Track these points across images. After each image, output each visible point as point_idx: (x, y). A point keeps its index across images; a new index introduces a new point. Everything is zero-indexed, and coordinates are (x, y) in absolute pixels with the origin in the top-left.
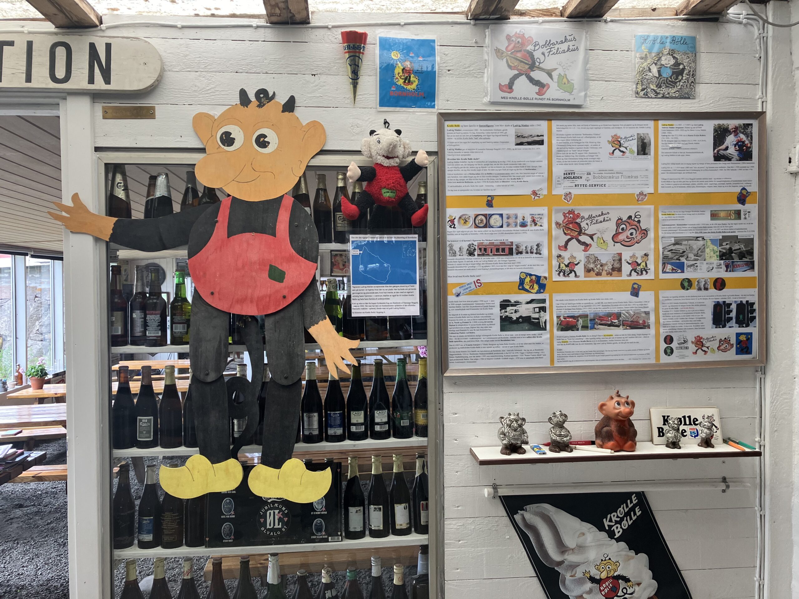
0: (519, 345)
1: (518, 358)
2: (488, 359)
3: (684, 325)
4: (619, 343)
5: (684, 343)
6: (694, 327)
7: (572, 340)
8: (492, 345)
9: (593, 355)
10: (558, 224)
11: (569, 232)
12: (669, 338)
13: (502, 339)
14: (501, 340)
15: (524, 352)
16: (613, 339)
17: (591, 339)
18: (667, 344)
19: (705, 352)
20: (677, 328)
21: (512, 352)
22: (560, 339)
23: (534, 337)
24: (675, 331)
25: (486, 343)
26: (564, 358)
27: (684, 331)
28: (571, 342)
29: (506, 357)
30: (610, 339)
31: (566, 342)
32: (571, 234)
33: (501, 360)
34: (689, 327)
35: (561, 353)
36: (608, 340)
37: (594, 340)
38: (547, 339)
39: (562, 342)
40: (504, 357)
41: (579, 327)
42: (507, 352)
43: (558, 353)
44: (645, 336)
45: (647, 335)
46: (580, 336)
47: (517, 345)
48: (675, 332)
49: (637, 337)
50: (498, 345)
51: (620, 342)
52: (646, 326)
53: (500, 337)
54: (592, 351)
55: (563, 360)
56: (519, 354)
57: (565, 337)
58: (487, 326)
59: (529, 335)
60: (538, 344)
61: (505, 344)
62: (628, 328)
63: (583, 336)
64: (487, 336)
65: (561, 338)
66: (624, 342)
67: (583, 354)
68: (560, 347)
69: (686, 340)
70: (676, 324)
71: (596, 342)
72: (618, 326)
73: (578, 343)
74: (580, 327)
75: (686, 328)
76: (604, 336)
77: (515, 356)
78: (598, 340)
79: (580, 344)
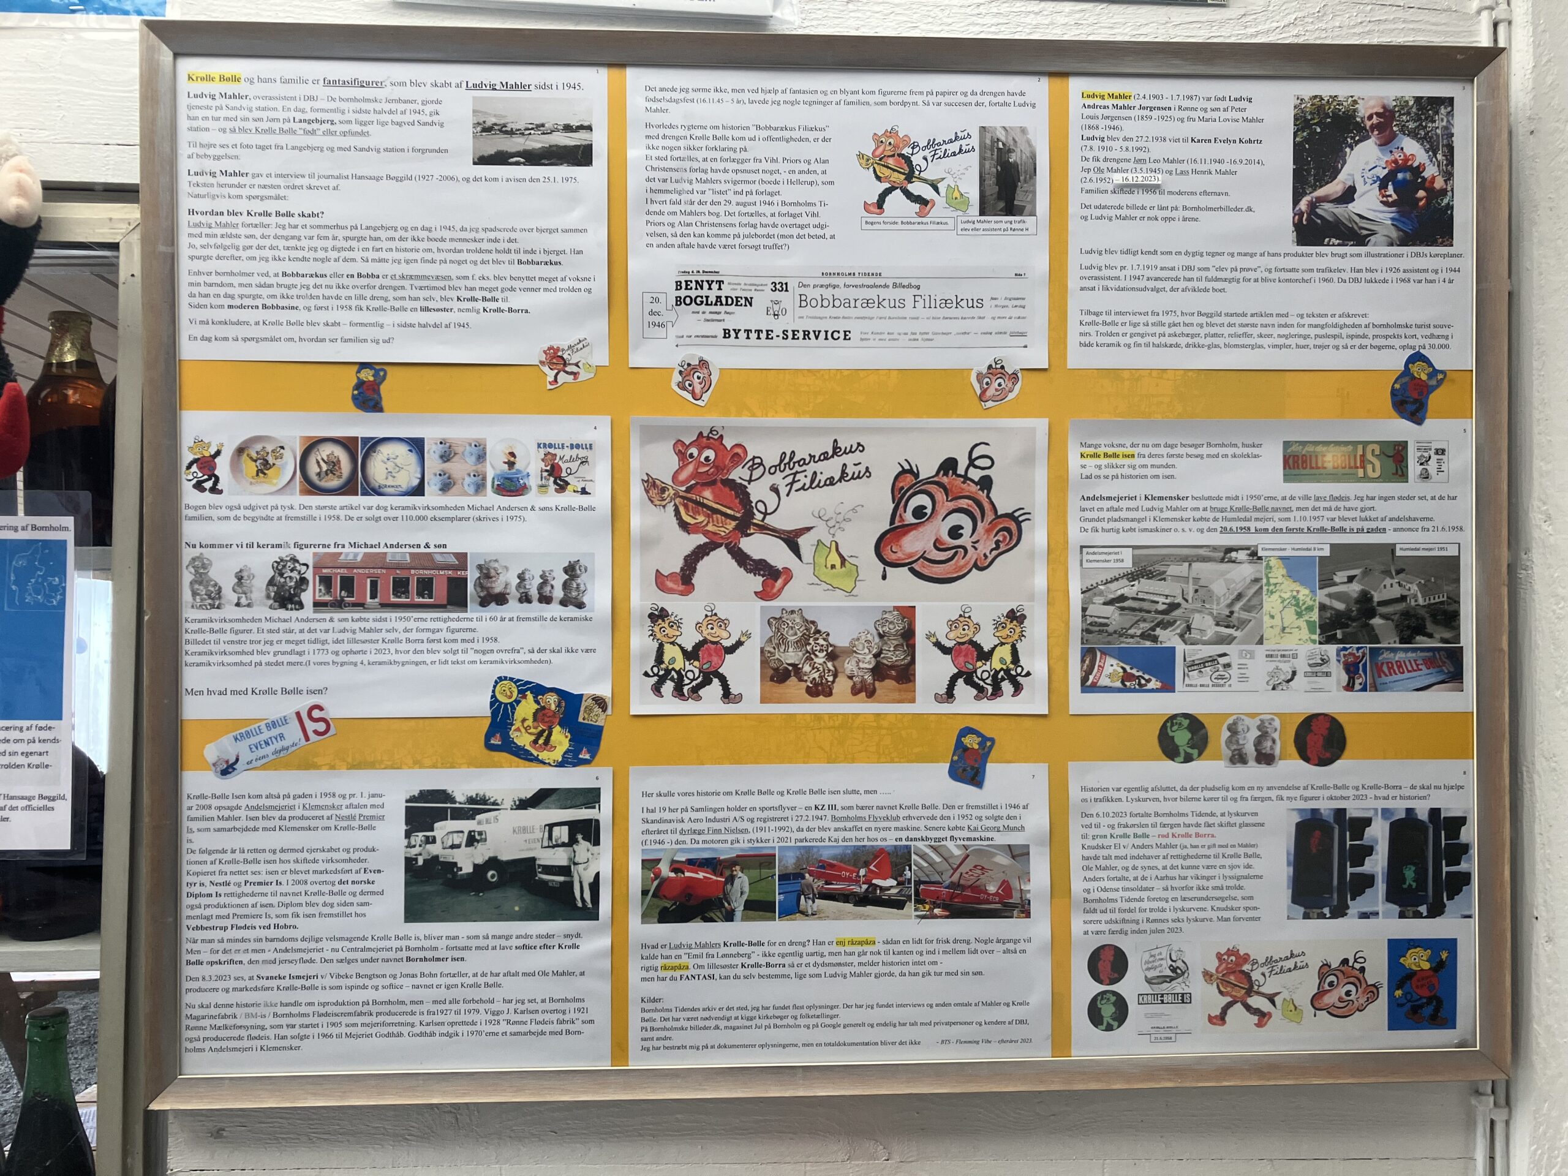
0: (481, 980)
1: (479, 1033)
2: (350, 1036)
3: (1172, 904)
4: (902, 974)
5: (1172, 979)
6: (1214, 915)
7: (704, 961)
8: (370, 977)
9: (791, 1022)
10: (654, 485)
11: (701, 518)
12: (1109, 956)
13: (414, 955)
14: (409, 959)
15: (504, 1007)
16: (876, 959)
17: (783, 956)
18: (1101, 982)
19: (1262, 1017)
20: (1144, 915)
21: (454, 1007)
22: (655, 957)
23: (545, 946)
24: (1135, 927)
25: (344, 969)
26: (668, 1034)
27: (1171, 930)
28: (701, 967)
29: (428, 1029)
30: (864, 959)
31: (680, 968)
32: (710, 528)
33: (406, 1040)
34: (1192, 915)
35: (657, 1016)
36: (855, 959)
37: (796, 960)
38: (598, 955)
39: (665, 968)
40: (418, 1029)
41: (734, 905)
42: (434, 1008)
43: (647, 1016)
44: (1011, 946)
45: (1016, 942)
46: (740, 944)
47: (471, 980)
48: (1133, 932)
49: (976, 951)
50: (394, 977)
51: (905, 969)
52: (1014, 906)
53: (403, 943)
54: (785, 1008)
55: (667, 1043)
56: (483, 1017)
57: (679, 947)
58: (348, 899)
59: (526, 937)
60: (563, 974)
61: (423, 975)
62: (937, 911)
63: (750, 944)
64: (350, 940)
65: (657, 952)
66: (921, 969)
67: (751, 1019)
68: (655, 989)
69: (1180, 964)
70: (1141, 900)
71: (803, 970)
72: (898, 905)
73: (731, 972)
74: (739, 907)
75: (1182, 915)
76: (840, 943)
77: (463, 1023)
78: (812, 960)
79: (736, 977)
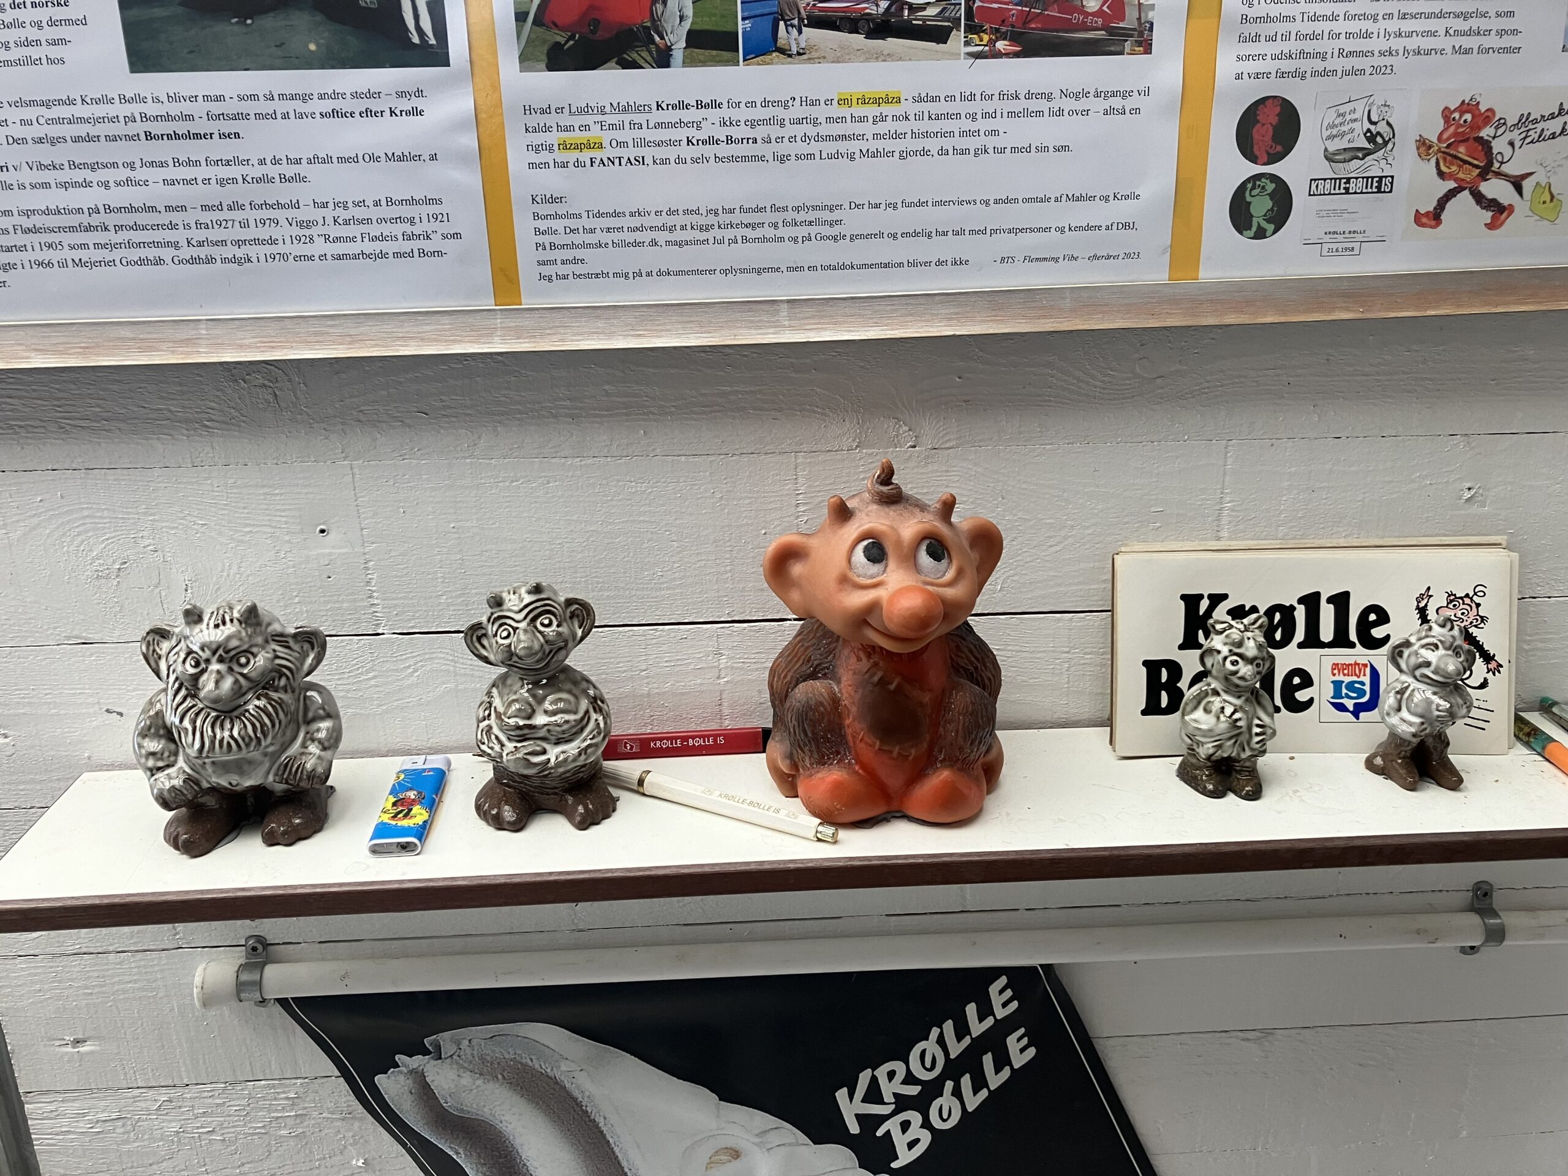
0: (273, 171)
1: (284, 257)
2: (80, 263)
3: (1382, 24)
4: (943, 152)
5: (1368, 153)
6: (1447, 43)
7: (626, 135)
8: (93, 167)
9: (770, 232)
12: (1270, 117)
13: (157, 128)
14: (149, 136)
15: (317, 214)
16: (902, 127)
17: (753, 124)
19: (1498, 210)
20: (1337, 44)
21: (238, 215)
22: (547, 129)
23: (368, 113)
24: (1318, 65)
25: (45, 152)
26: (579, 254)
27: (1376, 70)
28: (622, 144)
29: (202, 252)
30: (882, 128)
31: (589, 146)
33: (170, 270)
34: (1413, 43)
35: (558, 225)
36: (867, 128)
37: (774, 131)
38: (458, 126)
39: (564, 146)
40: (186, 252)
41: (670, 38)
42: (206, 217)
43: (543, 225)
44: (1116, 103)
45: (1125, 95)
46: (681, 105)
47: (257, 171)
48: (1315, 74)
49: (1061, 112)
50: (131, 166)
51: (948, 143)
52: (1126, 34)
53: (136, 109)
54: (760, 210)
55: (579, 269)
56: (285, 231)
57: (581, 111)
58: (33, 34)
59: (335, 96)
60: (402, 158)
61: (177, 162)
62: (1001, 45)
63: (699, 105)
64: (46, 104)
65: (551, 120)
66: (972, 143)
67: (707, 228)
68: (551, 181)
69: (1382, 128)
70: (1334, 18)
71: (784, 148)
72: (938, 35)
73: (671, 153)
74: (677, 39)
75: (1397, 44)
76: (844, 101)
77: (256, 241)
78: (799, 130)
79: (680, 160)
